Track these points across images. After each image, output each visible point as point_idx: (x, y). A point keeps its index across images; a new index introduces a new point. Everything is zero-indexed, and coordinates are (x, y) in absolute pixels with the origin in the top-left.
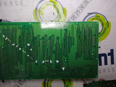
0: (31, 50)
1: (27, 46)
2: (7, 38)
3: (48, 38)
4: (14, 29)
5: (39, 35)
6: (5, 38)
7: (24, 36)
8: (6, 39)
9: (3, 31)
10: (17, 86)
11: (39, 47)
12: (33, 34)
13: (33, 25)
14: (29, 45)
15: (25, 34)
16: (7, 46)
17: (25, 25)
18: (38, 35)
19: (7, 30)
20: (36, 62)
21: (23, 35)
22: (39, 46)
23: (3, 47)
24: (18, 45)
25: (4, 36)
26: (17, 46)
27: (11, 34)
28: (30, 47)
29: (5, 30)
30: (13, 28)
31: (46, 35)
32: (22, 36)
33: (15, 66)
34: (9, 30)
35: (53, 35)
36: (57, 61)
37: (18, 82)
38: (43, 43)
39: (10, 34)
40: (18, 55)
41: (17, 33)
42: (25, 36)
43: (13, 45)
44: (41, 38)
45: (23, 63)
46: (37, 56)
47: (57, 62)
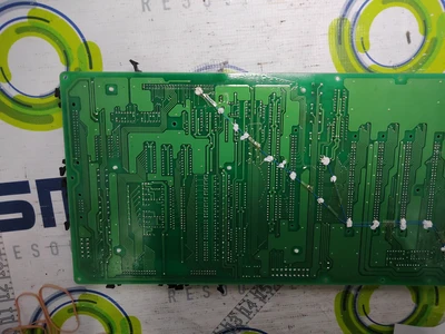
0: (334, 178)
1: (319, 163)
2: (246, 135)
3: (402, 136)
4: (277, 98)
5: (367, 126)
6: (241, 133)
7: (309, 127)
8: (242, 138)
9: (235, 108)
10: (249, 302)
11: (364, 170)
12: (346, 118)
13: (347, 83)
14: (326, 161)
15: (316, 118)
16: (246, 163)
17: (317, 85)
18: (365, 126)
19: (249, 102)
20: (350, 223)
21: (307, 122)
22: (366, 167)
23: (229, 168)
24: (285, 162)
25: (236, 127)
26: (282, 165)
27: (262, 120)
28: (331, 169)
29: (242, 102)
30: (271, 96)
31: (393, 125)
32: (302, 128)
33: (271, 237)
34: (258, 102)
35: (421, 125)
36: (428, 224)
37: (254, 291)
38: (380, 154)
39: (258, 119)
40: (283, 197)
41: (286, 116)
42: (315, 127)
43: (270, 159)
44: (374, 136)
45: (299, 227)
46: (354, 203)
47: (425, 227)
